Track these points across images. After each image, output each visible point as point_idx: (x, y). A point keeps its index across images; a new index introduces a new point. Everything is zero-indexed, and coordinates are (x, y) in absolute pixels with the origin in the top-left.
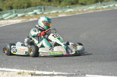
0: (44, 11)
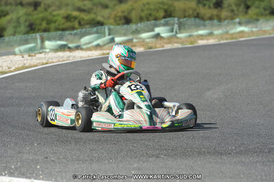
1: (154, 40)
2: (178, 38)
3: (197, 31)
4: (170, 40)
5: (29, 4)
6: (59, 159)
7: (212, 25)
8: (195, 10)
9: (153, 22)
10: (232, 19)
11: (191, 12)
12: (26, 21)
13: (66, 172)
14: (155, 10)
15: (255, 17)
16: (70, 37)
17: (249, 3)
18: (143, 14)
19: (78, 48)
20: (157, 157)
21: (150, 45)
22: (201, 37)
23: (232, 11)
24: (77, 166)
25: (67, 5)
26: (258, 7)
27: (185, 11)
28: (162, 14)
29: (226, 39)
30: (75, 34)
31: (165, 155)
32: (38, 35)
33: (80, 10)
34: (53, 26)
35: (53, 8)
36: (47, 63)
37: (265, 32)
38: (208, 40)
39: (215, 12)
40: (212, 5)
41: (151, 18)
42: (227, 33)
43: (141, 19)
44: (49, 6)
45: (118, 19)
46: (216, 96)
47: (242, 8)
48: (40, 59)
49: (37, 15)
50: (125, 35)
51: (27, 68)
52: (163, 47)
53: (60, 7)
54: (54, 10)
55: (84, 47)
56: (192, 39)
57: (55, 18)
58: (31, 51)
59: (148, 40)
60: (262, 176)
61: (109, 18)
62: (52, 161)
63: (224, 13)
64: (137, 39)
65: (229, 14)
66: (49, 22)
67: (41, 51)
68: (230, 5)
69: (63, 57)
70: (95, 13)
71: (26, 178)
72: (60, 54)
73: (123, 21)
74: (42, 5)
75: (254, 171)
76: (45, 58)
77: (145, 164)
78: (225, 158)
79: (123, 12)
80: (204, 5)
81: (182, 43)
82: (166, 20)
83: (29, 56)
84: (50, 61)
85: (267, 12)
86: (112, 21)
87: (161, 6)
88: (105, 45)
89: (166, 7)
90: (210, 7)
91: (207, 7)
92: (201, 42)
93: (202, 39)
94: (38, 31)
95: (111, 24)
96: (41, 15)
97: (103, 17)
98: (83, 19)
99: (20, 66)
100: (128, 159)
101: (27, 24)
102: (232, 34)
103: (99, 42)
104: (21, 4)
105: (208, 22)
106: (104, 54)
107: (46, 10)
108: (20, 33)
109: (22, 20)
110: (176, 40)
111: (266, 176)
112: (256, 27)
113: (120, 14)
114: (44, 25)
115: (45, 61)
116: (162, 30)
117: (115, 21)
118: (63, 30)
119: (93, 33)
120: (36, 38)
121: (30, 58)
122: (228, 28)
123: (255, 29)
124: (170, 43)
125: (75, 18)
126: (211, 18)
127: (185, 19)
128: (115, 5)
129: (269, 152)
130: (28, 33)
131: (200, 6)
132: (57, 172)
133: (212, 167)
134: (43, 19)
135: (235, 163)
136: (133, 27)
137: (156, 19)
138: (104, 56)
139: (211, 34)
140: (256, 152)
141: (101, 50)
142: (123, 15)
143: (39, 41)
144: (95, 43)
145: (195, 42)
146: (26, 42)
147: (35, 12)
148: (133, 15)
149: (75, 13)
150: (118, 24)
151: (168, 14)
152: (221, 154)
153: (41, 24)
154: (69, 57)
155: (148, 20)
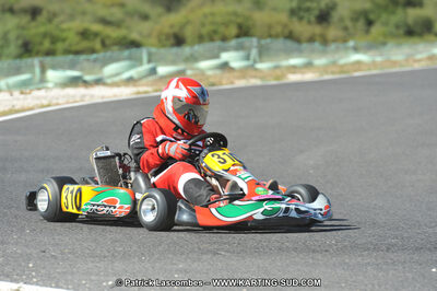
0: (257, 59)
1: (218, 72)
2: (256, 69)
3: (287, 59)
4: (243, 72)
5: (24, 11)
6: (62, 253)
7: (313, 51)
8: (285, 26)
9: (218, 43)
10: (345, 41)
11: (279, 29)
12: (18, 38)
13: (73, 273)
14: (223, 24)
15: (381, 39)
16: (86, 64)
17: (372, 17)
18: (205, 31)
19: (99, 82)
20: (215, 254)
21: (212, 80)
22: (294, 69)
23: (346, 29)
24: (90, 265)
25: (84, 13)
26: (386, 24)
27: (270, 27)
28: (233, 30)
29: (333, 73)
30: (95, 61)
31: (227, 251)
32: (36, 61)
33: (105, 22)
34: (60, 46)
35: (61, 18)
36: (49, 106)
37: (395, 63)
38: (303, 73)
39: (317, 29)
40: (313, 19)
41: (216, 37)
42: (334, 63)
43: (201, 39)
44: (55, 15)
45: (164, 37)
46: (311, 162)
47: (361, 24)
48: (38, 98)
49: (36, 29)
50: (173, 63)
51: (17, 112)
52: (232, 83)
53: (72, 17)
54: (62, 22)
55: (109, 81)
56: (278, 72)
57: (64, 35)
58: (24, 87)
59: (210, 73)
60: (373, 285)
61: (149, 35)
62: (53, 256)
63: (332, 32)
64: (192, 69)
65: (340, 33)
66: (54, 40)
67: (40, 86)
68: (341, 20)
69: (73, 96)
70: (128, 28)
71: (11, 281)
72: (71, 91)
73: (172, 41)
74: (45, 14)
75: (361, 278)
76: (45, 98)
77: (196, 264)
78: (320, 257)
79: (172, 26)
80: (301, 19)
81: (262, 78)
82: (240, 40)
83: (22, 93)
84: (54, 101)
85: (401, 31)
86: (153, 40)
87: (233, 18)
88: (140, 79)
89: (239, 20)
90: (309, 22)
91: (305, 21)
92: (293, 78)
93: (294, 73)
94: (38, 54)
95: (152, 45)
96: (42, 29)
97: (141, 34)
98: (108, 37)
99: (6, 109)
100: (170, 256)
101: (20, 42)
102: (342, 66)
103: (133, 73)
104: (11, 11)
105: (305, 45)
106: (139, 93)
107: (50, 21)
108: (8, 56)
109: (12, 36)
110: (254, 73)
111: (380, 286)
112: (381, 55)
113: (167, 30)
114: (47, 44)
115: (45, 102)
116: (232, 57)
117: (160, 41)
118: (77, 53)
119: (124, 59)
120: (33, 66)
121: (22, 96)
122: (337, 56)
123: (379, 59)
124: (244, 77)
125: (96, 35)
126: (311, 40)
127: (268, 40)
128: (160, 16)
129: (388, 249)
130: (20, 56)
131: (295, 19)
132: (59, 273)
133: (299, 270)
134: (45, 35)
135: (334, 265)
136: (186, 50)
137: (224, 39)
138: (139, 96)
139: (309, 65)
140: (369, 249)
141: (135, 86)
142: (171, 31)
143: (37, 70)
144: (126, 75)
145: (283, 76)
146: (18, 71)
147: (33, 24)
148: (189, 33)
149: (96, 27)
150: (164, 46)
151: (244, 32)
152: (314, 251)
153: (41, 44)
154: (84, 96)
155: (212, 40)
